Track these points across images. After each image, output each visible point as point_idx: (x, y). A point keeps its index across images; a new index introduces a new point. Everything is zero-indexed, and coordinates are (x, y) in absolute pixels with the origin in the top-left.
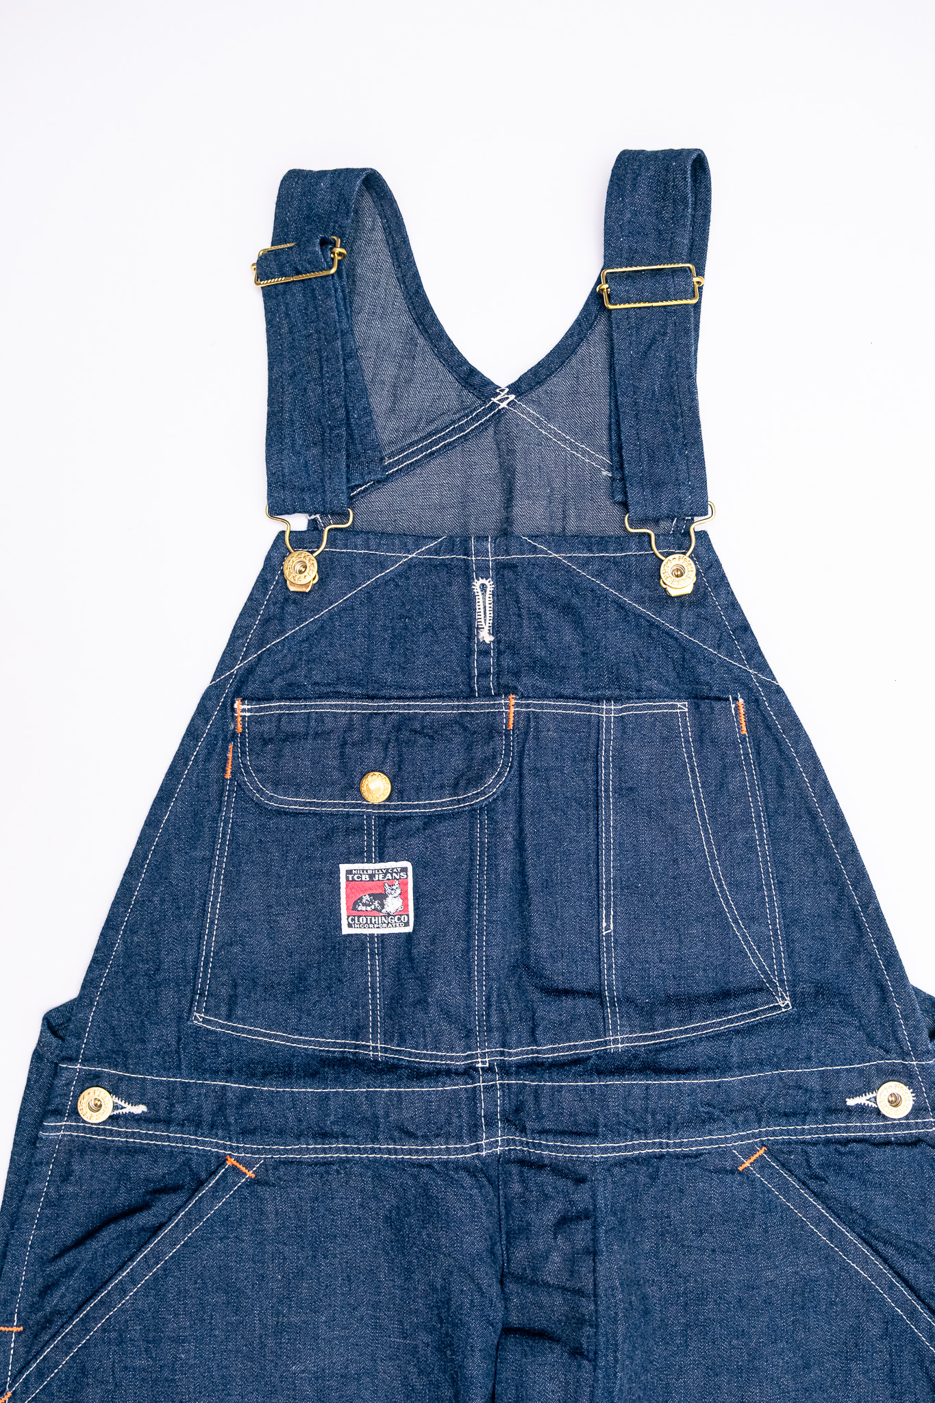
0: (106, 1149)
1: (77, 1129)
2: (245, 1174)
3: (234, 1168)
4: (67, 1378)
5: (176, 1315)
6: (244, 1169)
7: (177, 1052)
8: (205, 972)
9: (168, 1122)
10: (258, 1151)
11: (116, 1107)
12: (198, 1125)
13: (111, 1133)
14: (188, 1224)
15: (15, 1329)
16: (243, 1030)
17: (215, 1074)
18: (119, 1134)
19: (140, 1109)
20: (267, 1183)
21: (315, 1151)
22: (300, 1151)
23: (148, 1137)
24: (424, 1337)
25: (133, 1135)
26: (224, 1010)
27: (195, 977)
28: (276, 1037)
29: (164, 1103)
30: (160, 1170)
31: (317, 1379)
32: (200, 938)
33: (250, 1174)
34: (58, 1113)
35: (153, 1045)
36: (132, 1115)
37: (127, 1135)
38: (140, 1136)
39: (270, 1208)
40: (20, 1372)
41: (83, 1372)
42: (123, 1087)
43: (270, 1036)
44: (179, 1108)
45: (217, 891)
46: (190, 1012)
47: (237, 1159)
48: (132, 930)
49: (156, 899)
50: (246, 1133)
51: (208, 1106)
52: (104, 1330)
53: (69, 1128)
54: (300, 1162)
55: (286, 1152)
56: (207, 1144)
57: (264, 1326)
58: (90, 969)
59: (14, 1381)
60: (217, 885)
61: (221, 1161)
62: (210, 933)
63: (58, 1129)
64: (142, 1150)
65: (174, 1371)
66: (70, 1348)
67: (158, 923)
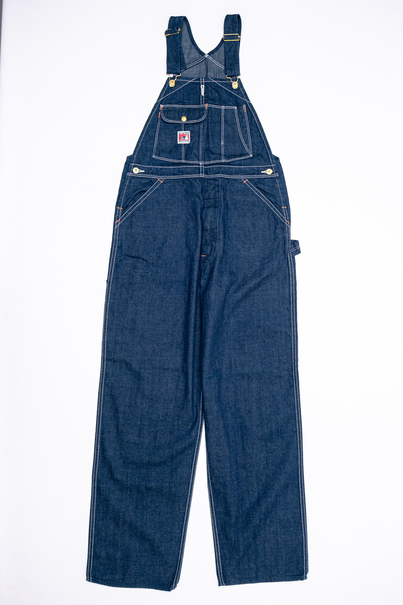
0: (137, 178)
1: (133, 174)
2: (161, 182)
3: (159, 181)
4: (130, 216)
5: (149, 206)
6: (161, 181)
7: (150, 162)
8: (155, 150)
9: (148, 174)
10: (163, 178)
11: (139, 171)
12: (153, 174)
13: (138, 175)
14: (151, 190)
15: (121, 208)
16: (161, 159)
17: (156, 166)
18: (140, 175)
19: (143, 171)
20: (165, 183)
21: (173, 177)
22: (170, 177)
23: (145, 176)
24: (190, 210)
25: (142, 176)
26: (158, 155)
27: (153, 150)
28: (167, 160)
29: (147, 170)
30: (147, 181)
31: (172, 217)
32: (154, 144)
33: (162, 182)
34: (130, 172)
35: (146, 161)
36: (142, 172)
37: (141, 176)
38: (143, 176)
39: (165, 188)
40: (122, 215)
41: (133, 215)
42: (141, 168)
43: (165, 159)
44: (150, 171)
45: (157, 136)
46: (152, 156)
47: (160, 179)
48: (142, 142)
49: (147, 137)
50: (161, 175)
51: (155, 171)
52: (136, 208)
53: (131, 174)
54: (170, 179)
55: (168, 177)
56: (155, 177)
57: (163, 208)
58: (135, 149)
59: (121, 216)
60: (157, 135)
61: (157, 179)
62: (156, 143)
63: (130, 174)
64: (144, 178)
65: (148, 215)
66: (131, 211)
67: (147, 141)
